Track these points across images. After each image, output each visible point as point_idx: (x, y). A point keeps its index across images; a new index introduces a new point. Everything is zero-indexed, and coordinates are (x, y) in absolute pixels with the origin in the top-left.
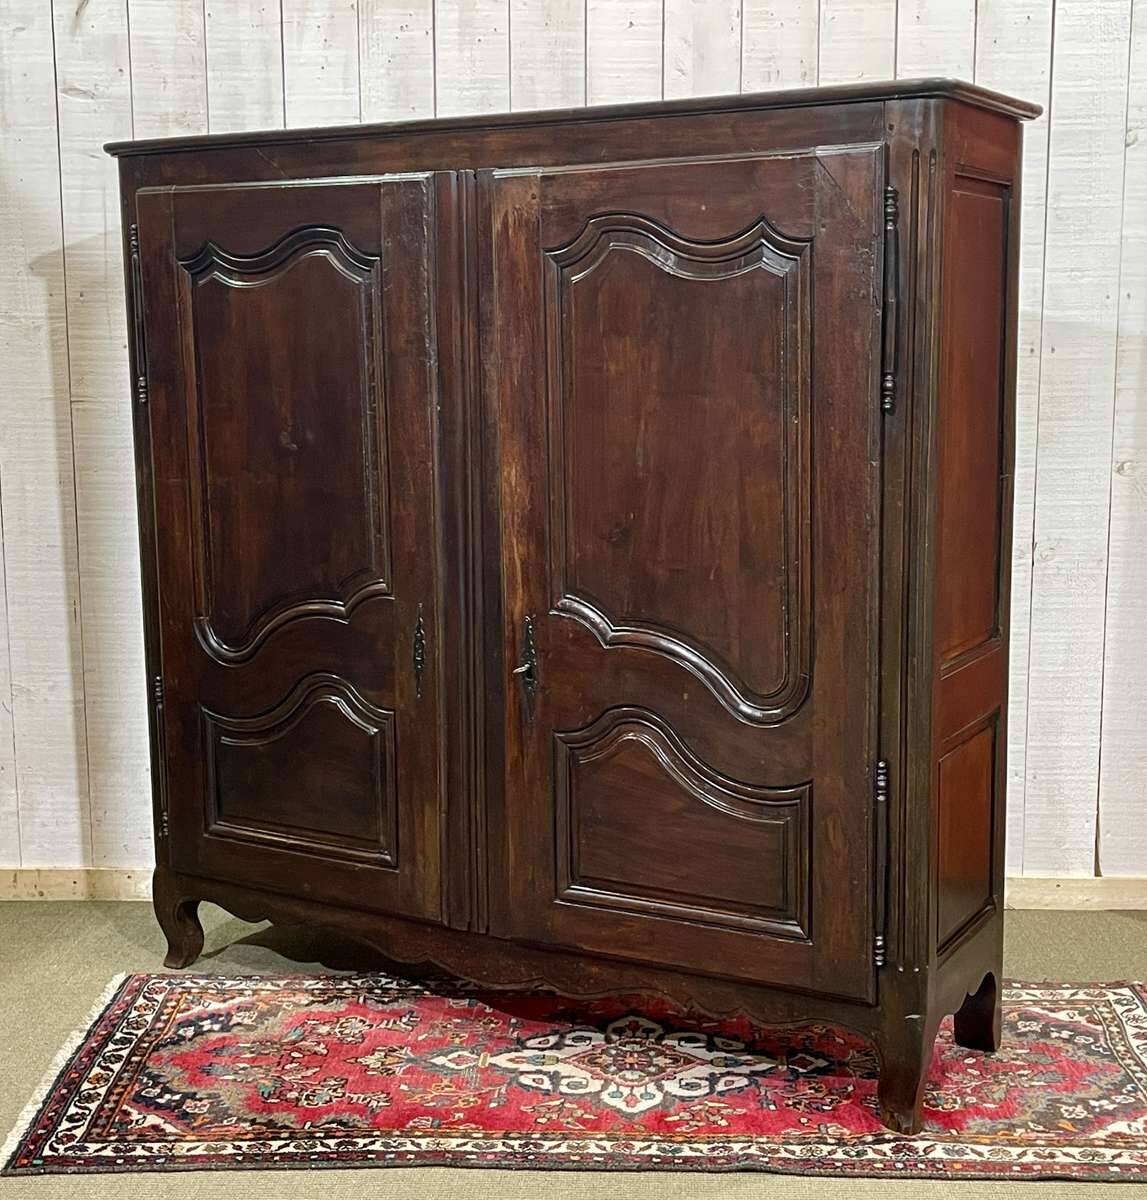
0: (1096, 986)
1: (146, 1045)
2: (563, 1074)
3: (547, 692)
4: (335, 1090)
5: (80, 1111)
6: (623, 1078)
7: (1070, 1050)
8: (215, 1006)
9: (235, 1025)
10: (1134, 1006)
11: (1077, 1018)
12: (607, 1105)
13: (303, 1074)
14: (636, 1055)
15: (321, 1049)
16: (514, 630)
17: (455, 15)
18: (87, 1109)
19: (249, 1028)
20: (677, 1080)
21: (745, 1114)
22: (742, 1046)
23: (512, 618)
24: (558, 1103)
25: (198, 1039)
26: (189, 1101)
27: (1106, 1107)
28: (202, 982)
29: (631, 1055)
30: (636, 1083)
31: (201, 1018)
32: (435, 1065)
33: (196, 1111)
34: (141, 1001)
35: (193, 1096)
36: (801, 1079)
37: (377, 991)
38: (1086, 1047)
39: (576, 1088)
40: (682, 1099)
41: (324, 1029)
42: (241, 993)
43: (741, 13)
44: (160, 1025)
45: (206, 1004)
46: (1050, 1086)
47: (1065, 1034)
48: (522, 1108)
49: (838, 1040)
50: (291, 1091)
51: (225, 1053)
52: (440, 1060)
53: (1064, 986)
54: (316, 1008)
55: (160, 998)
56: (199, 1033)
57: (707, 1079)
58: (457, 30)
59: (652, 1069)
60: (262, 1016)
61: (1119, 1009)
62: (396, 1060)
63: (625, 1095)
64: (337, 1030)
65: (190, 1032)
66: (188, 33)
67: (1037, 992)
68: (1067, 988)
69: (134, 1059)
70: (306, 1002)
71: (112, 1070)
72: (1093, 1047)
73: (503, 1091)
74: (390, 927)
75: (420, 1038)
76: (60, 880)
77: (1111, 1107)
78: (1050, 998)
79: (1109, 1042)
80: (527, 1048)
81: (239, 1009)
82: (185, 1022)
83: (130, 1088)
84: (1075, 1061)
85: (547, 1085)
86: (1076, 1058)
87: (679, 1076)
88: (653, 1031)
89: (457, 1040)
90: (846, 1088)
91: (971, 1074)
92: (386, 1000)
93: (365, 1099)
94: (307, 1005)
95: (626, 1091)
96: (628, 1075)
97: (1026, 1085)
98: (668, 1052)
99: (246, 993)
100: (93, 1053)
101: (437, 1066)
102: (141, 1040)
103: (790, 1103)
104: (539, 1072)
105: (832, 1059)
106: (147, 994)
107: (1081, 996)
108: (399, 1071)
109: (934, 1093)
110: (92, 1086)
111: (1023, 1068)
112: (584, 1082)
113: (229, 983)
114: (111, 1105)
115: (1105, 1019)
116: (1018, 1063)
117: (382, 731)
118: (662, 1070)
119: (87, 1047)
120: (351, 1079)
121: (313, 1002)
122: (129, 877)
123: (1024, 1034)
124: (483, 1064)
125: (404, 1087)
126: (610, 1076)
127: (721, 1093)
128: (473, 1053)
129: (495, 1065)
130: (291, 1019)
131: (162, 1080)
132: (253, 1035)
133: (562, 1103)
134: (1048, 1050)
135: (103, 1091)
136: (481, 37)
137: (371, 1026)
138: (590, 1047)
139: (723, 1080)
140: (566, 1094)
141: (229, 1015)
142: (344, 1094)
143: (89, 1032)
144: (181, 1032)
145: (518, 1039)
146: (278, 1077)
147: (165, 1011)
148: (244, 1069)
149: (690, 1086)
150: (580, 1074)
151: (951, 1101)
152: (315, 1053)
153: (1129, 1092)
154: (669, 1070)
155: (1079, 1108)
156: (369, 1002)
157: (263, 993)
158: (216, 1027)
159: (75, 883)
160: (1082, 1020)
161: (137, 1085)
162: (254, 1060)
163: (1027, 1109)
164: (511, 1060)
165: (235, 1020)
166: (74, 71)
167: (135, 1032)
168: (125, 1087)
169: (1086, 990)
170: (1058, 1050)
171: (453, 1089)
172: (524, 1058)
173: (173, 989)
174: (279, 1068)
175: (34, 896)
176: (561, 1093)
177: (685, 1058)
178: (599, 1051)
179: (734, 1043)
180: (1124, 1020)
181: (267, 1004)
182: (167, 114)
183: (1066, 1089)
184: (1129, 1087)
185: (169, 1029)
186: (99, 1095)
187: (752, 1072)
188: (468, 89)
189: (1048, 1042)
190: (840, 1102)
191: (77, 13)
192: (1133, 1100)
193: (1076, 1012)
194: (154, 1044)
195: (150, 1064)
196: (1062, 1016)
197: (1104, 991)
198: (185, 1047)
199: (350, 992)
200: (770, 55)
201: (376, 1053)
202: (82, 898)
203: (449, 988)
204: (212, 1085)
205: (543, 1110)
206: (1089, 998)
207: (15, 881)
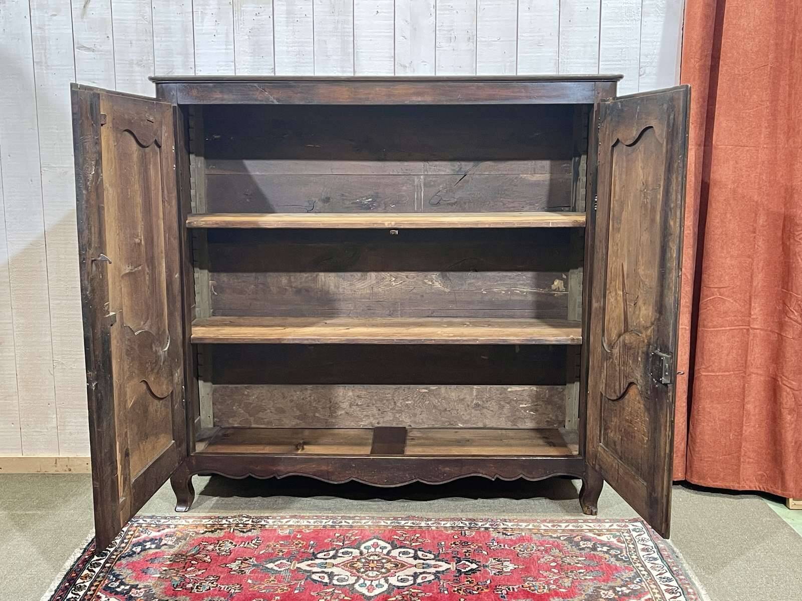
0: (623, 521)
1: (114, 557)
2: (335, 574)
4: (212, 583)
5: (74, 596)
6: (367, 575)
7: (607, 558)
8: (154, 534)
9: (163, 545)
10: (643, 533)
11: (612, 539)
12: (358, 592)
13: (197, 574)
14: (375, 562)
15: (208, 559)
17: (285, 8)
18: (78, 594)
19: (171, 547)
20: (396, 577)
21: (431, 596)
22: (432, 557)
24: (331, 590)
25: (142, 553)
26: (133, 589)
27: (625, 592)
28: (148, 520)
29: (373, 562)
30: (374, 579)
31: (145, 541)
32: (267, 568)
33: (137, 595)
35: (136, 587)
36: (463, 575)
37: (240, 525)
38: (616, 556)
39: (342, 581)
40: (398, 587)
41: (210, 547)
42: (168, 526)
43: (435, 7)
44: (123, 545)
45: (149, 533)
46: (595, 579)
47: (605, 549)
48: (312, 593)
49: (484, 552)
50: (189, 583)
51: (156, 561)
52: (270, 566)
53: (606, 521)
54: (208, 535)
55: (125, 529)
56: (143, 550)
57: (412, 576)
58: (285, 16)
59: (383, 570)
60: (178, 539)
61: (634, 534)
62: (247, 565)
63: (367, 585)
64: (217, 548)
65: (139, 549)
66: (143, 18)
67: (591, 525)
68: (608, 522)
69: (108, 565)
70: (202, 532)
71: (94, 572)
72: (619, 556)
73: (302, 583)
75: (261, 552)
76: (79, 462)
77: (627, 591)
78: (598, 528)
79: (628, 553)
80: (318, 558)
81: (166, 536)
82: (136, 543)
83: (102, 582)
84: (609, 565)
85: (326, 580)
86: (610, 563)
87: (397, 574)
88: (385, 548)
89: (281, 554)
90: (486, 582)
91: (553, 572)
92: (245, 530)
93: (228, 588)
94: (203, 534)
95: (368, 583)
96: (370, 573)
97: (582, 578)
98: (392, 560)
99: (171, 526)
100: (86, 561)
101: (269, 569)
102: (112, 554)
103: (456, 589)
104: (323, 572)
105: (479, 564)
107: (615, 527)
108: (248, 572)
109: (534, 583)
110: (82, 581)
111: (581, 568)
112: (347, 578)
113: (163, 521)
114: (91, 592)
115: (626, 540)
116: (579, 565)
118: (388, 571)
119: (83, 558)
120: (222, 576)
121: (206, 532)
123: (583, 549)
124: (294, 566)
125: (250, 581)
126: (360, 574)
127: (419, 584)
128: (288, 561)
129: (299, 568)
130: (193, 542)
131: (121, 577)
132: (172, 551)
133: (334, 590)
134: (596, 558)
135: (88, 584)
136: (298, 19)
137: (236, 545)
138: (351, 558)
139: (421, 576)
140: (336, 585)
141: (161, 540)
142: (217, 585)
143: (85, 549)
144: (134, 549)
145: (313, 553)
146: (183, 575)
147: (127, 537)
148: (165, 570)
149: (403, 580)
150: (344, 573)
151: (542, 587)
152: (204, 561)
153: (638, 582)
154: (392, 571)
155: (611, 592)
156: (236, 531)
157: (180, 526)
158: (153, 546)
159: (87, 464)
160: (614, 541)
161: (107, 580)
162: (171, 565)
163: (582, 592)
164: (309, 565)
165: (164, 542)
166: (83, 37)
167: (109, 549)
168: (100, 582)
169: (618, 523)
170: (601, 558)
171: (276, 582)
172: (316, 564)
173: (132, 525)
174: (184, 570)
175: (66, 471)
176: (333, 585)
177: (402, 564)
178: (356, 560)
179: (428, 554)
180: (637, 540)
181: (182, 533)
182: (133, 60)
183: (604, 581)
184: (638, 580)
185: (128, 548)
186: (85, 586)
187: (437, 571)
188: (292, 47)
189: (595, 553)
190: (482, 590)
191: (84, 7)
192: (640, 587)
193: (612, 536)
194: (119, 556)
195: (115, 568)
196: (604, 538)
197: (627, 524)
198: (136, 558)
199: (226, 526)
200: (451, 28)
201: (237, 561)
203: (280, 524)
204: (147, 580)
205: (323, 594)
206: (619, 528)
207: (56, 463)
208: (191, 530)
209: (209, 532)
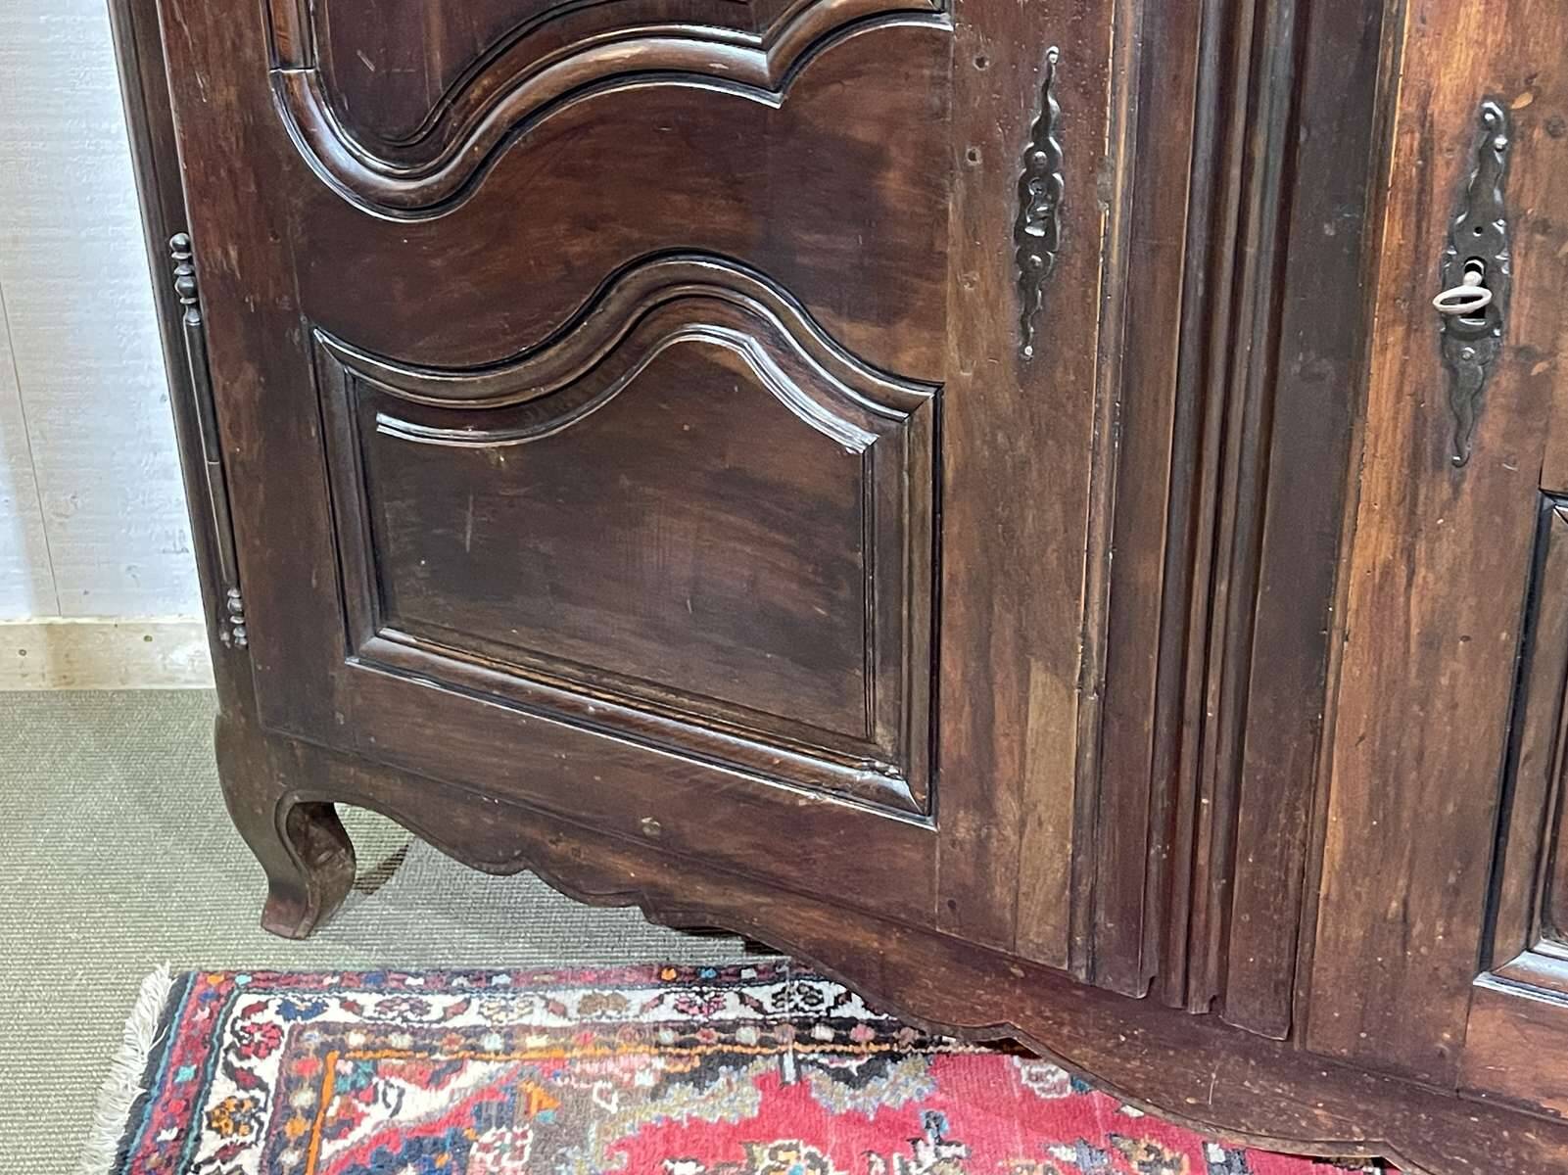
3: (1538, 368)
8: (420, 1104)
16: (1426, 152)
23: (1424, 107)
28: (368, 1002)
34: (222, 1089)
37: (820, 1033)
42: (473, 1044)
45: (392, 1096)
55: (267, 1069)
60: (547, 1140)
74: (893, 945)
81: (480, 1111)
92: (853, 1065)
94: (654, 1093)
99: (486, 1041)
106: (232, 1057)
113: (438, 1003)
117: (891, 441)
121: (668, 1078)
122: (147, 638)
130: (625, 1155)
141: (461, 1144)
156: (813, 1075)
159: (23, 652)
165: (480, 1160)
173: (297, 1033)
181: (549, 1088)
199: (751, 1035)
202: (45, 685)
208: (592, 1068)
209: (682, 1077)
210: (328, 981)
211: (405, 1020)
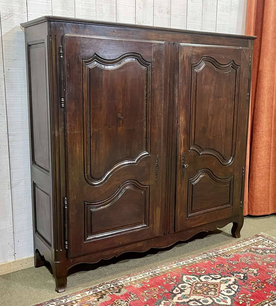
0: (254, 237)
20: (223, 291)
29: (202, 287)
39: (206, 302)
40: (233, 296)
54: (102, 300)
59: (213, 290)
61: (266, 242)
67: (247, 242)
68: (250, 239)
75: (145, 301)
78: (251, 243)
80: (176, 294)
87: (221, 289)
89: (156, 298)
90: (258, 280)
92: (117, 291)
98: (208, 283)
99: (73, 302)
104: (190, 300)
107: (255, 240)
121: (98, 299)
126: (208, 295)
137: (127, 301)
138: (189, 288)
145: (169, 292)
149: (228, 292)
154: (216, 289)
156: (114, 293)
157: (78, 301)
164: (179, 299)
172: (181, 297)
178: (193, 289)
180: (271, 244)
181: (85, 304)
187: (233, 282)
196: (260, 247)
197: (257, 238)
199: (103, 292)
200: (160, 6)
203: (128, 282)
208: (88, 301)
210: (46, 303)
211: (61, 303)
